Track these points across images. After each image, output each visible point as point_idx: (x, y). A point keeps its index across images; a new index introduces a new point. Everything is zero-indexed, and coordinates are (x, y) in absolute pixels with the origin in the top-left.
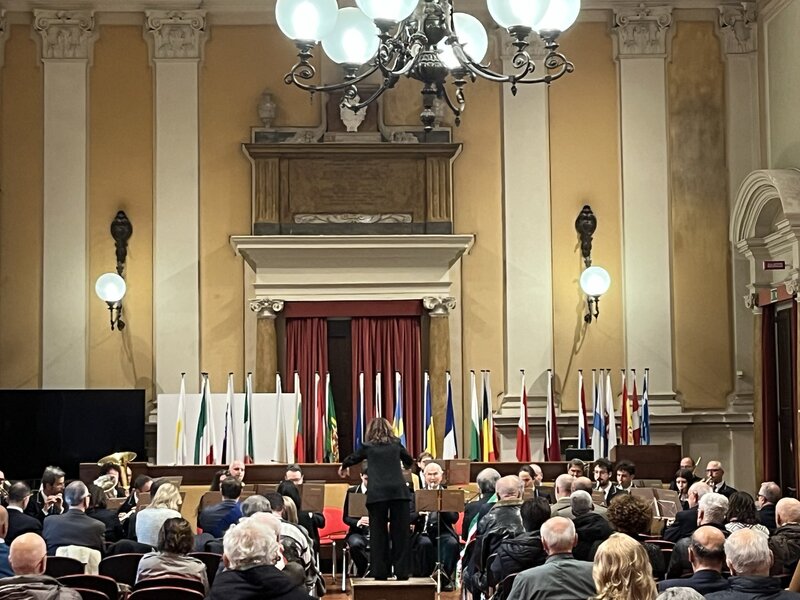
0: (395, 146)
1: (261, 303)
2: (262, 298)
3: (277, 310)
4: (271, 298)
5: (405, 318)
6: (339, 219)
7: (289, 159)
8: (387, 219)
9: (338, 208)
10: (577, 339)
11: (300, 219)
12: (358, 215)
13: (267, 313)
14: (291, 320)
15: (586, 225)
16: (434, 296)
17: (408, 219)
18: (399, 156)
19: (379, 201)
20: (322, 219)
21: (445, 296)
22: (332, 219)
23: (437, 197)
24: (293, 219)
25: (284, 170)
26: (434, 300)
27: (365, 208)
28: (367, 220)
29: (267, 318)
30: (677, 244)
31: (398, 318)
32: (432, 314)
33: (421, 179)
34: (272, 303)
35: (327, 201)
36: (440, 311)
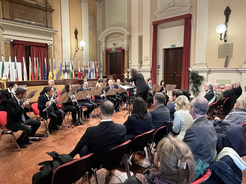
0: (40, 6)
1: (7, 39)
2: (7, 38)
3: (11, 41)
4: (10, 38)
5: (43, 47)
6: (26, 21)
7: (12, 3)
8: (38, 23)
9: (26, 18)
10: (75, 55)
11: (16, 19)
12: (31, 21)
13: (8, 42)
14: (15, 44)
15: (76, 33)
16: (50, 43)
17: (43, 24)
18: (41, 9)
19: (36, 19)
20: (22, 20)
21: (52, 43)
22: (25, 21)
23: (49, 21)
24: (14, 19)
25: (11, 5)
26: (50, 44)
27: (33, 20)
28: (33, 23)
29: (8, 43)
30: (90, 39)
31: (42, 47)
32: (48, 47)
33: (46, 16)
34: (10, 39)
35: (23, 16)
36: (51, 46)
